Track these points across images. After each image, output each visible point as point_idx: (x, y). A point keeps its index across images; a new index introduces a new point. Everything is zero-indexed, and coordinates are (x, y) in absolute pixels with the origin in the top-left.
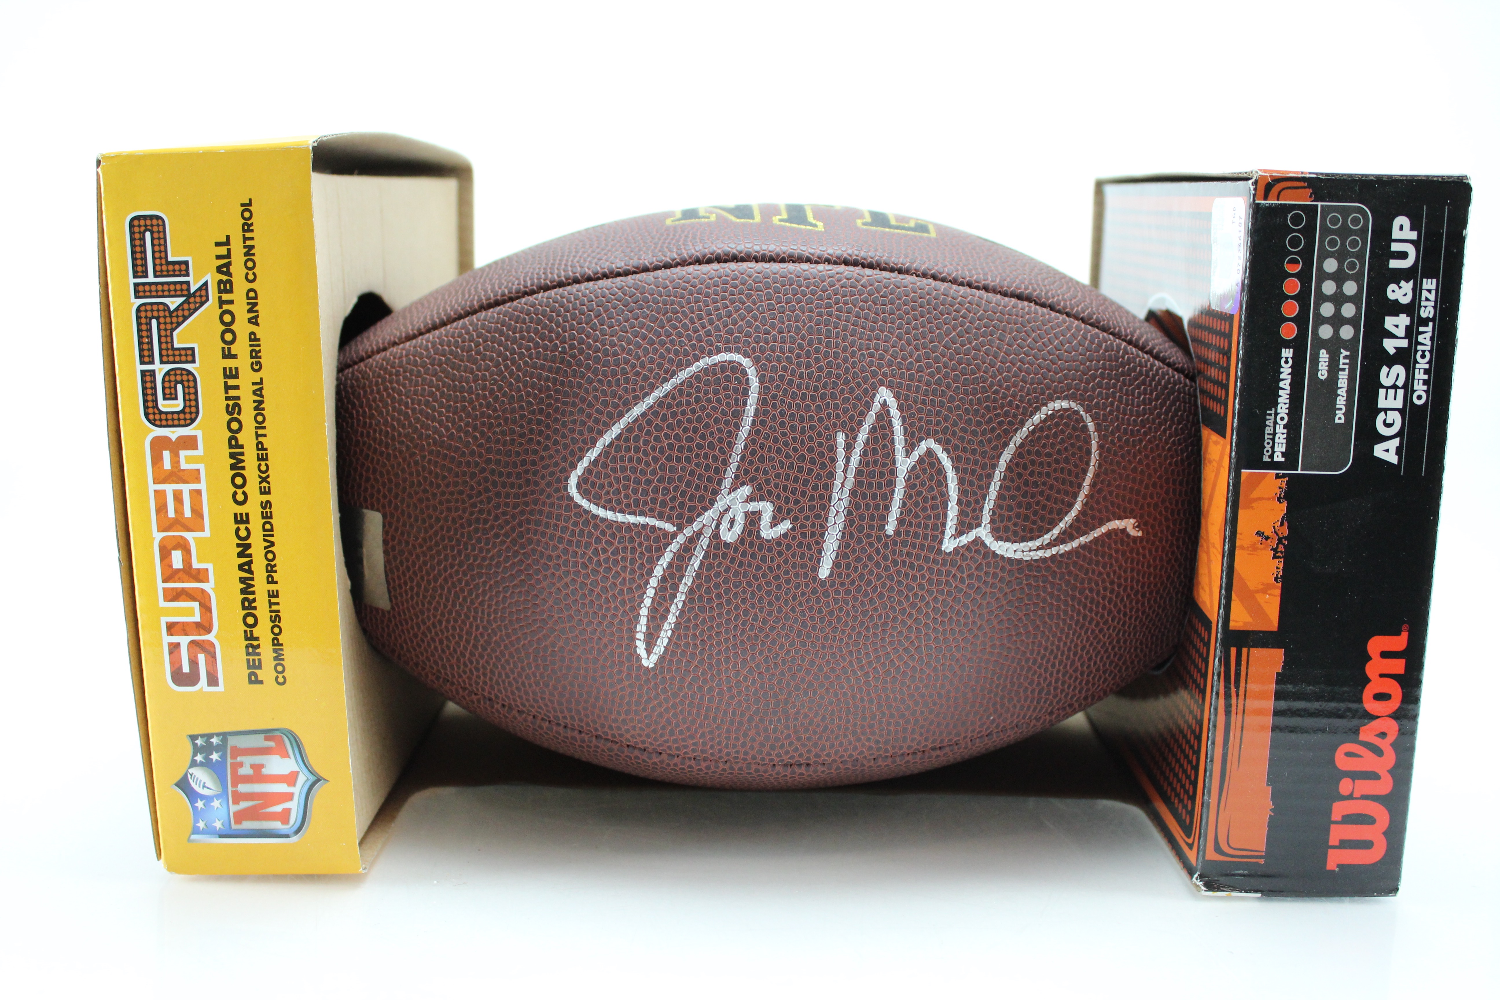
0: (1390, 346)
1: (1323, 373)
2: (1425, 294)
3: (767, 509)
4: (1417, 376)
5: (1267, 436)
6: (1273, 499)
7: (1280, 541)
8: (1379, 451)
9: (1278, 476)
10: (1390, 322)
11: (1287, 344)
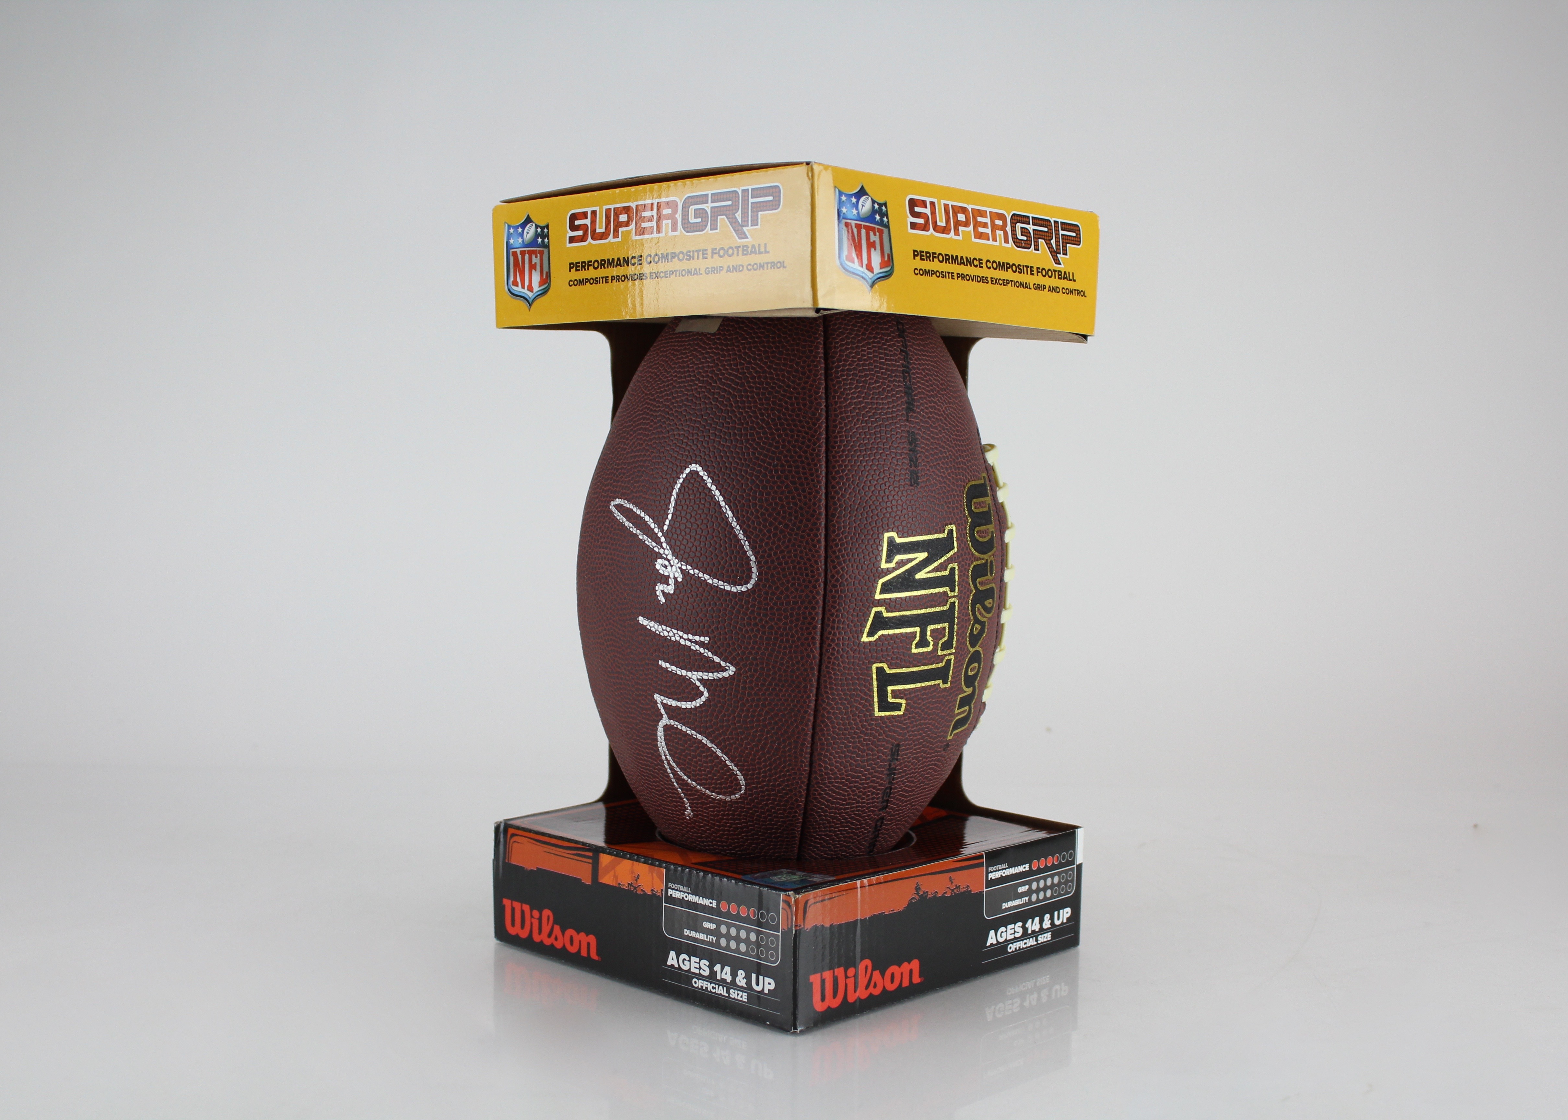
0: (717, 968)
1: (707, 925)
2: (740, 993)
3: (670, 589)
4: (705, 982)
5: (679, 886)
6: (653, 887)
7: (635, 888)
8: (672, 954)
9: (662, 890)
10: (727, 969)
11: (718, 904)
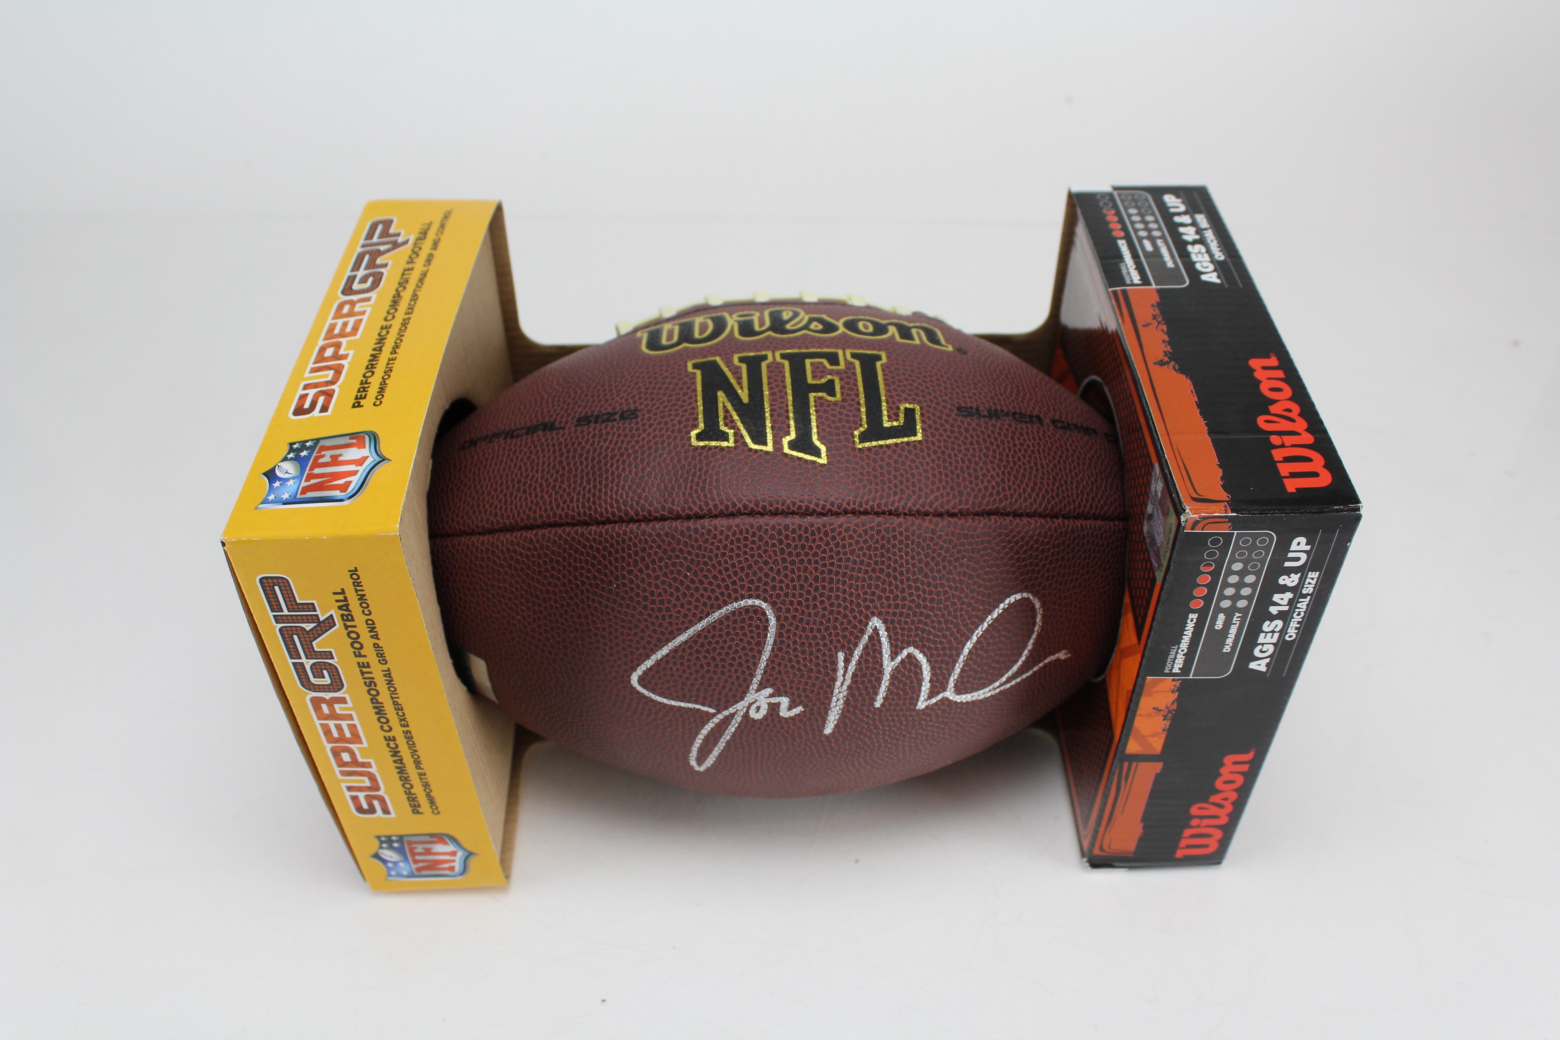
0: (1274, 610)
1: (1219, 625)
2: (1308, 580)
3: (785, 701)
4: (1291, 625)
5: (1169, 660)
6: (1168, 691)
7: (1170, 712)
8: (1253, 665)
9: (1173, 680)
10: (1276, 598)
11: (1194, 612)
